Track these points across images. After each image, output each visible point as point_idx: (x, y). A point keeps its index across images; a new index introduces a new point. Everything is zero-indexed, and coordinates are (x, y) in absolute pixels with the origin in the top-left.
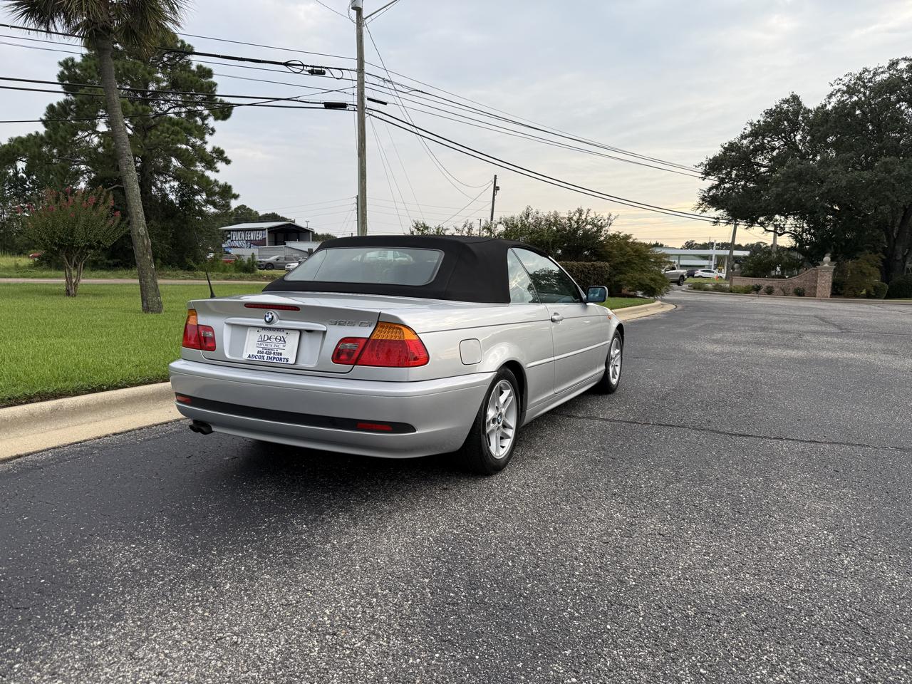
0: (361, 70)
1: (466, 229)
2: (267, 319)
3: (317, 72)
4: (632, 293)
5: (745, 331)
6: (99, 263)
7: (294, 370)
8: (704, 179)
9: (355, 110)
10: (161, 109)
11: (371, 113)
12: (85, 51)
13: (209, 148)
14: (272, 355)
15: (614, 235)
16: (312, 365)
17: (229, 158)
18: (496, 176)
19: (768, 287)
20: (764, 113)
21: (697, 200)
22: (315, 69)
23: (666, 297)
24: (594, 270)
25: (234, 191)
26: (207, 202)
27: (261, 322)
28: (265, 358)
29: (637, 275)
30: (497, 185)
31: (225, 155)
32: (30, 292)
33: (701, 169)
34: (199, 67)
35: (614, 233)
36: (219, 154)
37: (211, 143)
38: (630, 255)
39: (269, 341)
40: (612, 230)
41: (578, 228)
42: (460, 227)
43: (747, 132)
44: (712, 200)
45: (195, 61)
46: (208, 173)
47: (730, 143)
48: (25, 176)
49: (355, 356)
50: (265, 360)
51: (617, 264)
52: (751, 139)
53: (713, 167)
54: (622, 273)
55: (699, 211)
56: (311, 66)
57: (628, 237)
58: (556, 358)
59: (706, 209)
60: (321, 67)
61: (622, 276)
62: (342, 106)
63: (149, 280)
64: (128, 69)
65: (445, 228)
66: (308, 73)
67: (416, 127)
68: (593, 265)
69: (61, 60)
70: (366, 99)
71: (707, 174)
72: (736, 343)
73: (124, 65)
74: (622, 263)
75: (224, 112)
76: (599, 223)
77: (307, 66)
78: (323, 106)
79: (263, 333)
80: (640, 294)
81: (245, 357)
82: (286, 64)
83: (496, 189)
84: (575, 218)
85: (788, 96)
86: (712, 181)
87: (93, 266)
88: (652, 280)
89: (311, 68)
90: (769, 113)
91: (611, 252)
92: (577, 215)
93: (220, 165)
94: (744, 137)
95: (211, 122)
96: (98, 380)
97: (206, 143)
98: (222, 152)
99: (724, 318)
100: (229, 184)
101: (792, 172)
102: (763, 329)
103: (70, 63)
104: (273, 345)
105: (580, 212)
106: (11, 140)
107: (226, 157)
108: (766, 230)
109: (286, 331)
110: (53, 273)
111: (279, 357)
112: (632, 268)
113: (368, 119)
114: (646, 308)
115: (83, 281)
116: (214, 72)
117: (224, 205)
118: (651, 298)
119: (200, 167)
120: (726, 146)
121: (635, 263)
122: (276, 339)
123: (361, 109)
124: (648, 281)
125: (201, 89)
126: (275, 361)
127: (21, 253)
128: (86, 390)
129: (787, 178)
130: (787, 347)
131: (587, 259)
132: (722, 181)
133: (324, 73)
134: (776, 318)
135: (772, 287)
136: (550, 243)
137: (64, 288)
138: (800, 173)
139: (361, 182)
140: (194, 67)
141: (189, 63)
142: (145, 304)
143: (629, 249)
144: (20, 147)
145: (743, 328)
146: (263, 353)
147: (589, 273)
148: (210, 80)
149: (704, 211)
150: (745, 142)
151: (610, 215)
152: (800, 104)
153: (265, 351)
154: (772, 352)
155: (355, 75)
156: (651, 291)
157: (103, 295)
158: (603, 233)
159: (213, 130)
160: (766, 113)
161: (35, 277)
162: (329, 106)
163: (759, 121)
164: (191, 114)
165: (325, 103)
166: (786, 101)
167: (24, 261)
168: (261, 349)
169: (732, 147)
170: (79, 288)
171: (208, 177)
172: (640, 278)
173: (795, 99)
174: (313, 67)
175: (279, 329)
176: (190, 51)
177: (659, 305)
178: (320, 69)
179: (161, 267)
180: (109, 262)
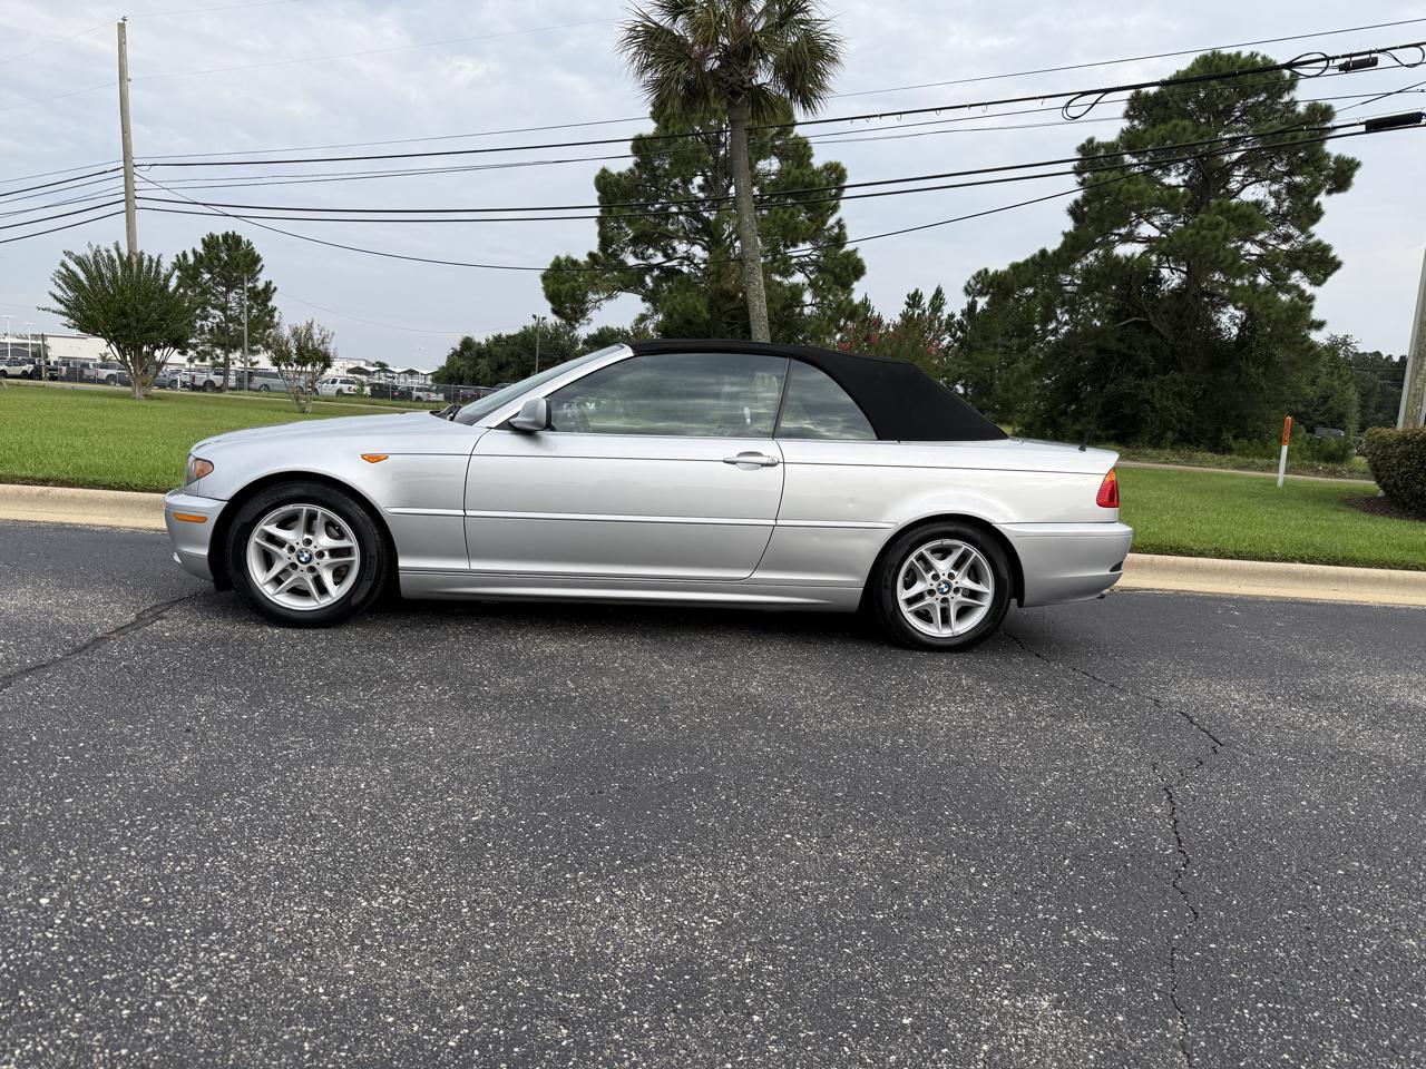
3: (1358, 63)
12: (1126, 124)
17: (1339, 258)
22: (1354, 59)
31: (1332, 254)
34: (1310, 106)
36: (1325, 252)
56: (1344, 56)
60: (1370, 52)
62: (1409, 120)
66: (1337, 71)
69: (1081, 144)
77: (1334, 58)
78: (1363, 128)
82: (1291, 66)
89: (1343, 61)
97: (1311, 236)
107: (1334, 257)
116: (1337, 110)
133: (1374, 62)
140: (1301, 109)
148: (1325, 124)
159: (1322, 213)
162: (1376, 125)
165: (1368, 122)
174: (1351, 56)
178: (1367, 56)
179: (1173, 445)
180: (1099, 432)
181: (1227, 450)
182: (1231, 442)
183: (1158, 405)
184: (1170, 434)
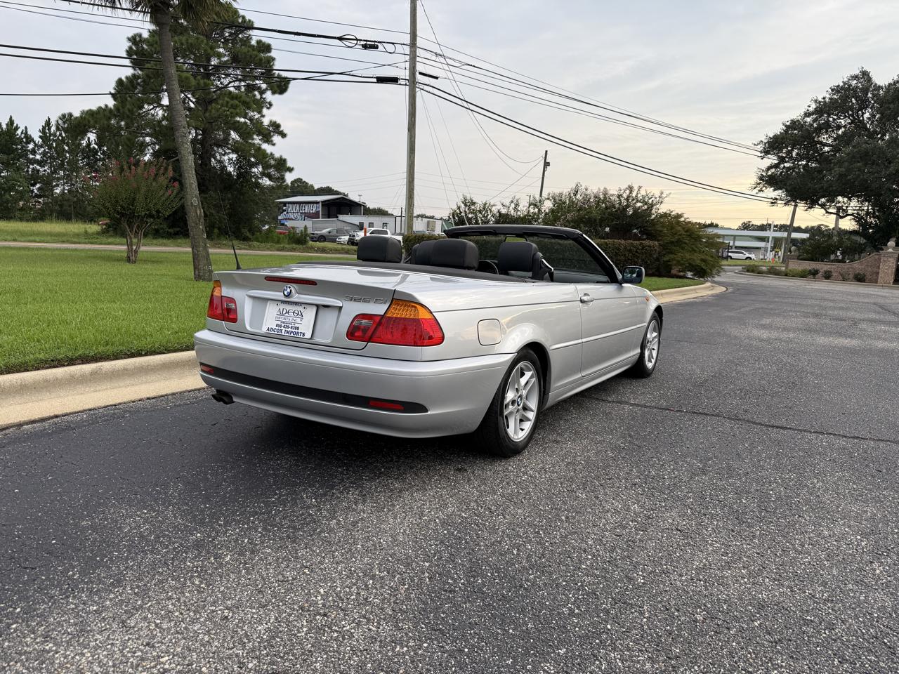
0: (413, 44)
1: (513, 205)
2: (286, 293)
3: (370, 46)
4: (682, 274)
5: (797, 317)
6: (161, 231)
7: (309, 345)
8: (762, 158)
9: (406, 85)
10: (221, 83)
11: (422, 87)
13: (266, 121)
14: (289, 329)
15: (665, 214)
16: (328, 341)
17: (285, 132)
18: (546, 151)
19: (826, 272)
20: (830, 90)
21: (755, 179)
22: (368, 43)
23: (717, 279)
24: (643, 249)
25: (289, 164)
26: (263, 174)
27: (279, 295)
28: (283, 331)
29: (688, 256)
30: (547, 161)
31: (281, 129)
32: (95, 257)
33: (760, 147)
34: (259, 42)
35: (665, 211)
36: (276, 127)
37: (268, 117)
38: (680, 235)
39: (287, 314)
40: (663, 209)
41: (628, 206)
42: (507, 203)
43: (811, 109)
44: (770, 180)
45: (255, 36)
46: (265, 146)
47: (792, 120)
48: (96, 147)
49: (369, 333)
50: (283, 334)
51: (667, 243)
52: (815, 116)
53: (773, 145)
54: (672, 253)
55: (756, 190)
56: (364, 41)
57: (679, 216)
58: (584, 340)
59: (763, 189)
60: (375, 42)
61: (672, 256)
62: (394, 80)
63: (201, 249)
64: (191, 44)
65: (492, 203)
66: (361, 47)
67: (467, 102)
68: (641, 244)
69: (130, 36)
70: (417, 73)
71: (766, 152)
72: (785, 329)
73: (187, 40)
74: (672, 242)
75: (281, 86)
76: (650, 201)
78: (375, 80)
79: (282, 306)
80: (689, 274)
81: (264, 330)
82: (340, 39)
83: (547, 164)
84: (625, 196)
85: (857, 72)
86: (771, 160)
87: (155, 235)
88: (703, 260)
89: (364, 43)
90: (836, 90)
91: (661, 231)
92: (628, 192)
93: (276, 138)
94: (807, 114)
95: (269, 96)
96: (137, 345)
97: (263, 116)
98: (278, 126)
99: (775, 302)
100: (284, 157)
101: (857, 152)
102: (817, 315)
103: (138, 39)
104: (291, 318)
105: (631, 189)
106: (83, 112)
108: (827, 212)
109: (303, 306)
110: (118, 240)
111: (296, 331)
112: (683, 249)
113: (419, 93)
114: (695, 290)
115: (142, 248)
116: (273, 47)
117: (279, 178)
118: (701, 279)
119: (257, 140)
120: (788, 124)
121: (685, 243)
122: (294, 313)
123: (412, 83)
124: (698, 262)
125: (260, 64)
126: (292, 335)
127: (91, 220)
128: (125, 354)
129: (852, 158)
130: (840, 335)
131: (635, 237)
132: (782, 160)
133: (377, 47)
134: (831, 304)
135: (831, 272)
136: (598, 221)
137: (126, 255)
138: (866, 153)
139: (410, 157)
140: (253, 42)
141: (249, 38)
142: (197, 272)
143: (679, 228)
144: (90, 119)
145: (794, 314)
146: (281, 326)
147: (637, 252)
148: (269, 54)
149: (759, 191)
150: (809, 120)
151: (662, 193)
152: (870, 80)
153: (283, 325)
154: (822, 340)
155: (407, 50)
156: (702, 273)
157: (161, 262)
158: (653, 211)
159: (271, 104)
160: (832, 90)
161: (101, 244)
162: (381, 80)
163: (824, 98)
164: (251, 88)
165: (377, 78)
166: (855, 77)
167: (94, 228)
168: (279, 323)
169: (794, 125)
170: (140, 255)
171: (265, 151)
172: (690, 259)
173: (865, 74)
174: (367, 41)
175: (297, 304)
176: (249, 26)
177: (709, 287)
178: (373, 43)
179: (219, 236)
180: (170, 230)
181: (245, 239)
182: (248, 234)
183: (208, 213)
184: (216, 231)
